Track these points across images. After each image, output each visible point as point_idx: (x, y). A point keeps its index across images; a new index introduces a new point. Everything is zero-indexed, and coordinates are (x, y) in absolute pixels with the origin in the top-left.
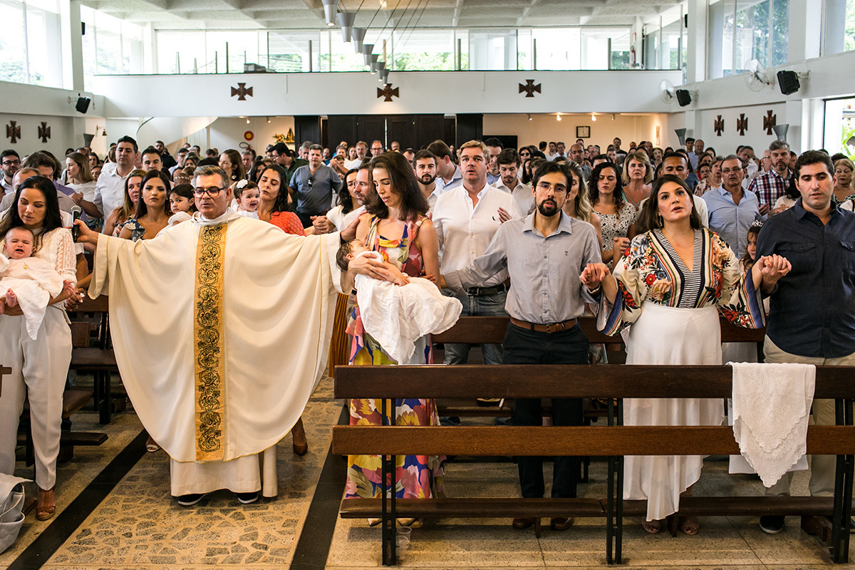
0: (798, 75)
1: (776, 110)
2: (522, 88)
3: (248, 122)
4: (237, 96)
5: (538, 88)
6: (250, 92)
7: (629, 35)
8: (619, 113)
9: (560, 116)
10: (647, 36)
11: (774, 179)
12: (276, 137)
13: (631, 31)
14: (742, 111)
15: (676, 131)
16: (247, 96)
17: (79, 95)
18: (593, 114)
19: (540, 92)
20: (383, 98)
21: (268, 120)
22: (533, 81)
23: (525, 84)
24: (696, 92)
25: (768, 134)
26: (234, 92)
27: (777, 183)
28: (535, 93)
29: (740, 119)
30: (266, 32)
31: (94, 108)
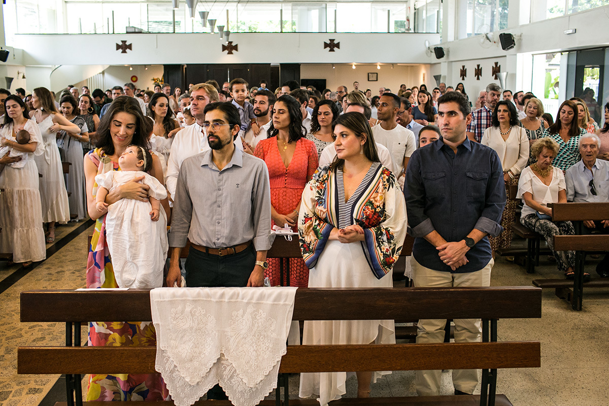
0: (514, 36)
1: (501, 62)
2: (326, 45)
3: (131, 69)
4: (120, 50)
5: (338, 45)
6: (130, 47)
7: (405, 9)
8: (396, 64)
9: (355, 65)
10: (418, 9)
11: (485, 113)
12: (154, 80)
13: (407, 6)
14: (478, 62)
15: (434, 76)
16: (128, 50)
17: (2, 48)
18: (378, 64)
19: (339, 48)
20: (226, 51)
21: (146, 68)
22: (334, 40)
23: (328, 42)
24: (448, 49)
25: (495, 79)
26: (118, 47)
27: (487, 116)
28: (335, 49)
29: (477, 68)
30: (146, 4)
31: (14, 58)
